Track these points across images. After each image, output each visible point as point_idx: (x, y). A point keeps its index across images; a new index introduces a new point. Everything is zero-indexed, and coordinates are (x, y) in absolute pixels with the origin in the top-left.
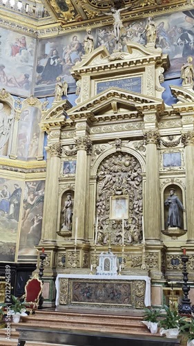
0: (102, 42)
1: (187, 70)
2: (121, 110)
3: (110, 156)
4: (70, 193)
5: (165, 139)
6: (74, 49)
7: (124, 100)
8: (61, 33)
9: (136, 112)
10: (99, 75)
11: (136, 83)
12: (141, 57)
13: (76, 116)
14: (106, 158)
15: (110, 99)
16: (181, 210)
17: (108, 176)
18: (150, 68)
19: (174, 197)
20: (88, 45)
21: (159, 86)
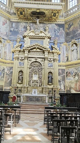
0: (31, 27)
1: (56, 41)
2: (38, 49)
3: (33, 62)
4: (21, 71)
5: (49, 59)
6: (23, 27)
7: (39, 47)
8: (18, 21)
9: (42, 51)
10: (31, 38)
11: (42, 42)
12: (44, 35)
13: (25, 49)
14: (32, 62)
15: (36, 46)
16: (52, 79)
17: (32, 68)
18: (46, 39)
19: (51, 75)
20: (28, 28)
21: (48, 44)
